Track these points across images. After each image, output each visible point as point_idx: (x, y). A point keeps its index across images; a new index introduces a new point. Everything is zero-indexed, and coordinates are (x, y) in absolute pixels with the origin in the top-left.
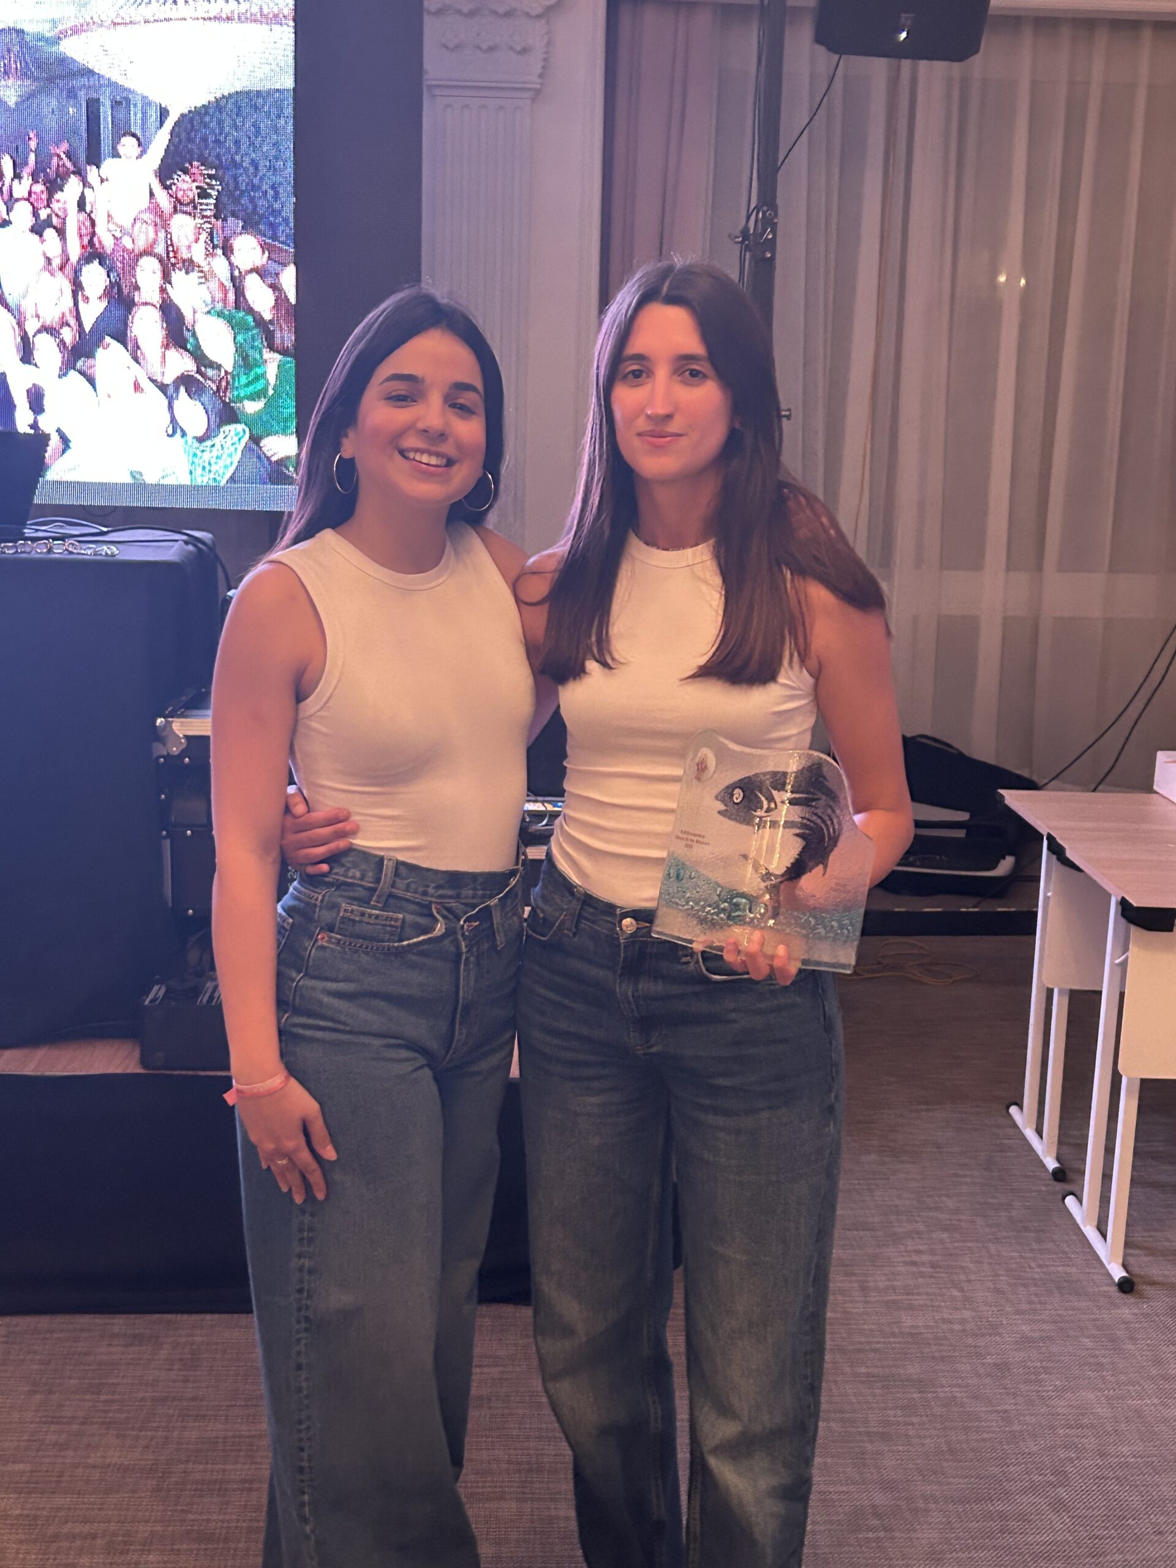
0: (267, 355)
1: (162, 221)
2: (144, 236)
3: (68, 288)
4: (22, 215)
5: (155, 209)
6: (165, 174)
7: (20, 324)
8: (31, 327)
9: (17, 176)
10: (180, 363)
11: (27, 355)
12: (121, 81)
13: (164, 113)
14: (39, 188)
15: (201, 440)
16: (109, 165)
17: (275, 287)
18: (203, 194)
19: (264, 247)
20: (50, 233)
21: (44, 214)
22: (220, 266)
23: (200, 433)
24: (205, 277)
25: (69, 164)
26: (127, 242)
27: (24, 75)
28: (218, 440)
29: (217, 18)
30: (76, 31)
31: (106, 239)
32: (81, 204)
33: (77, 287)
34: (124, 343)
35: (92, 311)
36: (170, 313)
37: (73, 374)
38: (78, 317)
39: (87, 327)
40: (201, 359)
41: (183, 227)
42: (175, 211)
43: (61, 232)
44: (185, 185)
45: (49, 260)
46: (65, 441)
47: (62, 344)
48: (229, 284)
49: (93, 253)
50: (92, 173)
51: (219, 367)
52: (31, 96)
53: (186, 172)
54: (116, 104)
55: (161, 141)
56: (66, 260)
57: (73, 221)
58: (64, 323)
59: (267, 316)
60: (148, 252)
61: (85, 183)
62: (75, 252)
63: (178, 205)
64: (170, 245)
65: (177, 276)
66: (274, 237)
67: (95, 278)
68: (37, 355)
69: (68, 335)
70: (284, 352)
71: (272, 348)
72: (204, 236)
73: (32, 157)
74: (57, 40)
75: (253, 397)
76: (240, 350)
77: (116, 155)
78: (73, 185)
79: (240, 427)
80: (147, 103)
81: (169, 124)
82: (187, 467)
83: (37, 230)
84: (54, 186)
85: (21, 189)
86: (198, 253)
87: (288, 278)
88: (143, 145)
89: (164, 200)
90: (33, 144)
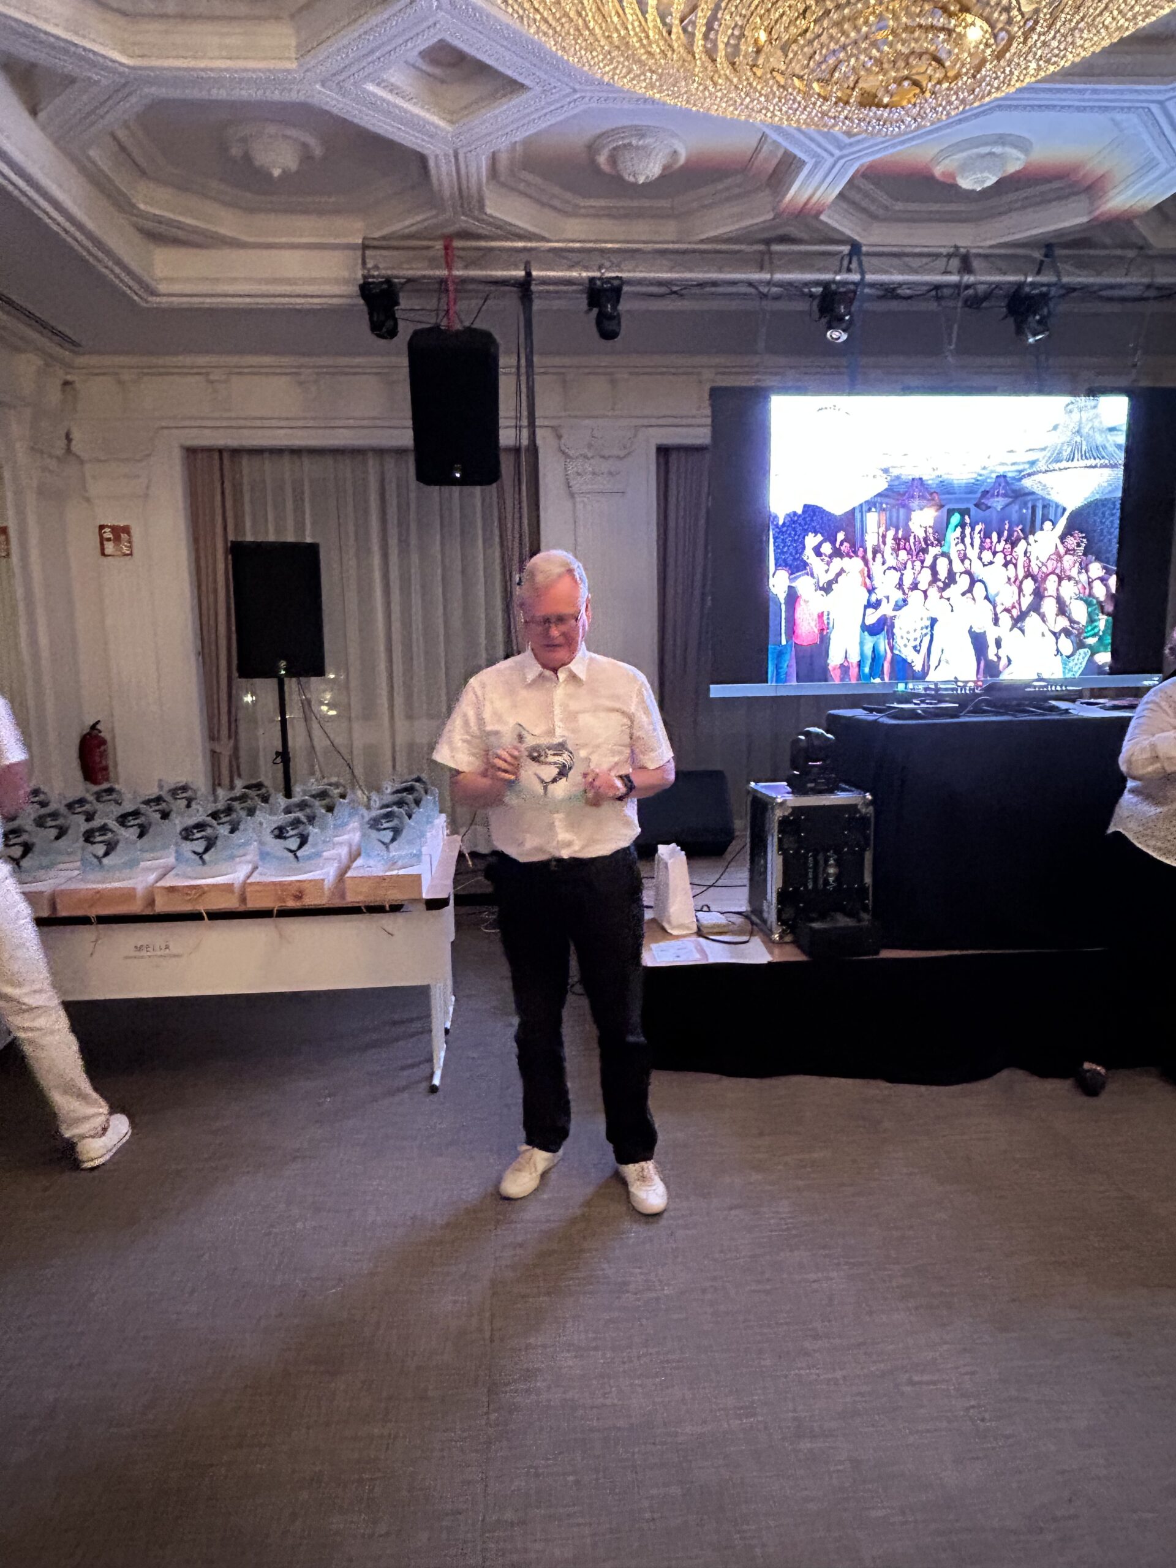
0: (1101, 616)
1: (1060, 558)
2: (1051, 565)
3: (1016, 591)
4: (1000, 559)
5: (1057, 553)
6: (1062, 538)
7: (995, 608)
8: (999, 609)
9: (999, 541)
10: (1063, 622)
11: (996, 621)
12: (1047, 497)
13: (1064, 510)
14: (1008, 546)
15: (1068, 657)
16: (1039, 534)
17: (1106, 585)
18: (1078, 545)
19: (1104, 568)
20: (1011, 567)
21: (1009, 558)
22: (1083, 578)
23: (1069, 654)
24: (1077, 583)
25: (1021, 535)
26: (1044, 569)
27: (1005, 495)
28: (1076, 657)
29: (1091, 467)
30: (1029, 475)
31: (1035, 569)
32: (1026, 553)
33: (1020, 590)
34: (1039, 614)
35: (1026, 601)
36: (1060, 601)
37: (1015, 629)
38: (1020, 604)
39: (1024, 609)
40: (1072, 621)
41: (1068, 560)
42: (1066, 553)
43: (1015, 565)
44: (1071, 542)
45: (1009, 579)
46: (1009, 661)
47: (1012, 617)
48: (1087, 586)
49: (1029, 574)
50: (1031, 538)
51: (1078, 623)
52: (1007, 505)
53: (1072, 535)
54: (1044, 507)
55: (1062, 523)
56: (1016, 579)
57: (1022, 560)
58: (1014, 607)
59: (1102, 599)
60: (1053, 573)
61: (1029, 544)
62: (1021, 574)
63: (1068, 551)
64: (1063, 570)
65: (1065, 583)
66: (1108, 563)
67: (1029, 586)
68: (1000, 622)
69: (1015, 613)
70: (1108, 614)
71: (1103, 613)
72: (1077, 565)
73: (1006, 533)
74: (1020, 479)
75: (1094, 635)
76: (1089, 614)
77: (1042, 529)
78: (1022, 544)
79: (1086, 650)
80: (1057, 506)
81: (1067, 514)
82: (1061, 669)
83: (1006, 565)
84: (1014, 544)
85: (999, 548)
86: (1074, 572)
87: (1113, 581)
88: (1054, 524)
89: (1062, 550)
90: (1007, 527)
